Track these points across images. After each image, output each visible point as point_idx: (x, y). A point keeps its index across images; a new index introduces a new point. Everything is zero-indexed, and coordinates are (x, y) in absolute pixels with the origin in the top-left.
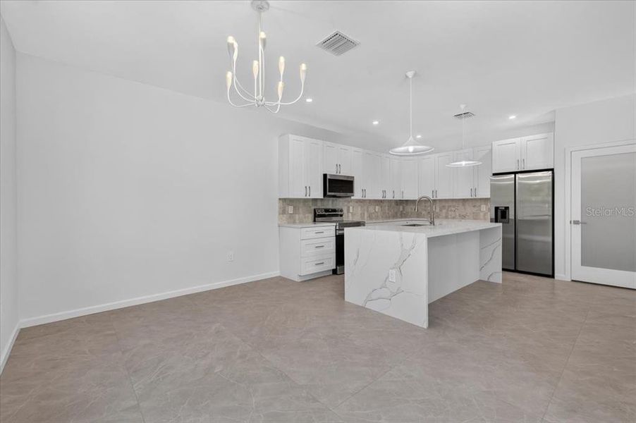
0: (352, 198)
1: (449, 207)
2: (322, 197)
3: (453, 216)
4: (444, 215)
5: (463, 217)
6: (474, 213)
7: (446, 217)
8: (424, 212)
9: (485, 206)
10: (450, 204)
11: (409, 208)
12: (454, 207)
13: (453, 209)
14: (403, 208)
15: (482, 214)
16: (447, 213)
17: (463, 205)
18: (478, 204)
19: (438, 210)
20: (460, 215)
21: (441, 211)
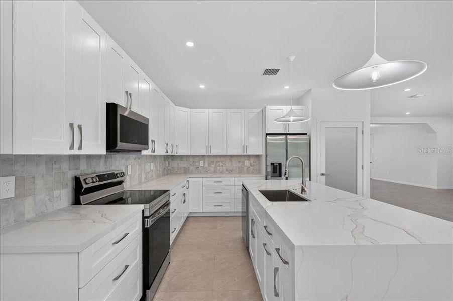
0: (144, 153)
1: (218, 162)
2: (103, 151)
3: (221, 170)
4: (213, 169)
5: (230, 171)
6: (239, 167)
7: (215, 172)
8: (192, 168)
9: (248, 161)
10: (219, 159)
11: (175, 164)
12: (222, 162)
13: (221, 164)
14: (169, 163)
15: (245, 168)
16: (216, 167)
17: (231, 161)
18: (242, 159)
19: (206, 165)
20: (227, 170)
21: (209, 165)
